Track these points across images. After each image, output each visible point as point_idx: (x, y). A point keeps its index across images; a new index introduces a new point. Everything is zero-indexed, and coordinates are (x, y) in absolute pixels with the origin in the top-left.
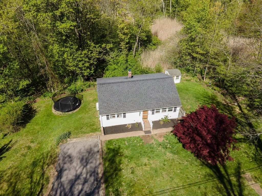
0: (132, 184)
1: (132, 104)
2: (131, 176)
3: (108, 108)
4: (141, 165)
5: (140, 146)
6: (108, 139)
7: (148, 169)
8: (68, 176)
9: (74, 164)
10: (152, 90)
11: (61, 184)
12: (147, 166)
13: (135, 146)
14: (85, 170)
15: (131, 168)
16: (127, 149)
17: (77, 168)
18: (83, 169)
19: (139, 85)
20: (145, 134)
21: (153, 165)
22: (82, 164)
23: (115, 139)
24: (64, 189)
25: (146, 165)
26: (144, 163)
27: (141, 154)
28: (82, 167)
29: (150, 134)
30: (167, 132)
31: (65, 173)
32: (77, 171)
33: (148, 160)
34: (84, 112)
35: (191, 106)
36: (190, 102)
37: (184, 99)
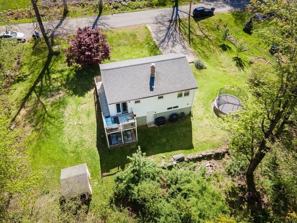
11: (180, 44)
24: (177, 42)
34: (202, 99)
35: (78, 109)
36: (76, 119)
37: (81, 125)
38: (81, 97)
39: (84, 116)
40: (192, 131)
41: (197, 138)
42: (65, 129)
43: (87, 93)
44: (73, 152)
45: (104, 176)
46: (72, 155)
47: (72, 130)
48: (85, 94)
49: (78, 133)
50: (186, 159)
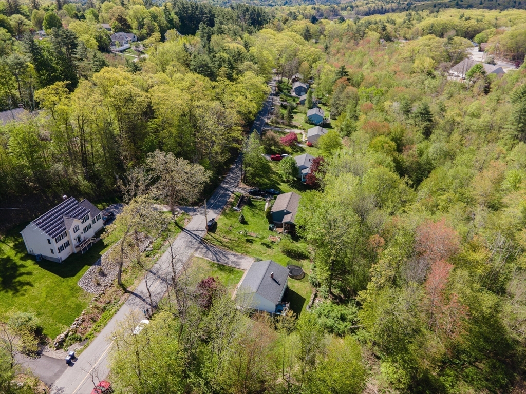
0: (216, 272)
2: (220, 273)
6: (245, 273)
9: (235, 259)
11: (229, 255)
14: (230, 261)
15: (223, 275)
17: (232, 260)
23: (243, 275)
24: (226, 255)
31: (233, 256)
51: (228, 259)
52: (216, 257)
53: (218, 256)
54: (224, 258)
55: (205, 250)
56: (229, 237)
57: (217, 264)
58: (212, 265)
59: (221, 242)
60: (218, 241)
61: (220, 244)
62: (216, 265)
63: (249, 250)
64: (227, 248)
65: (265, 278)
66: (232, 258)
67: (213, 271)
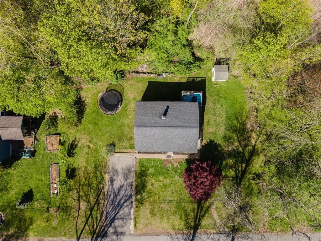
0: (150, 192)
1: (160, 146)
2: (151, 187)
3: (142, 147)
4: (158, 181)
5: (160, 167)
6: (141, 158)
7: (161, 185)
8: (117, 184)
9: (120, 177)
10: (178, 138)
11: (113, 189)
12: (161, 183)
13: (157, 166)
14: (126, 183)
15: (152, 182)
16: (151, 168)
17: (121, 181)
18: (125, 182)
19: (169, 132)
20: (167, 158)
21: (165, 183)
22: (124, 179)
23: (145, 158)
24: (115, 192)
25: (160, 181)
26: (160, 180)
27: (160, 173)
28: (124, 180)
29: (170, 159)
30: (182, 159)
31: (115, 182)
32: (121, 182)
33: (163, 178)
34: (125, 115)
35: (215, 129)
36: (217, 121)
37: (214, 115)
38: (213, 139)
39: (212, 122)
40: (144, 91)
41: (144, 85)
42: (225, 115)
43: (207, 142)
44: (221, 97)
45: (204, 78)
46: (221, 95)
47: (220, 113)
48: (209, 142)
49: (217, 109)
50: (156, 74)
51: (122, 186)
52: (124, 203)
53: (122, 201)
54: (122, 192)
55: (117, 223)
56: (75, 204)
57: (136, 196)
58: (140, 202)
59: (91, 210)
60: (91, 214)
61: (95, 208)
62: (139, 197)
63: (91, 168)
64: (101, 197)
65: (170, 125)
66: (119, 181)
67: (148, 197)
